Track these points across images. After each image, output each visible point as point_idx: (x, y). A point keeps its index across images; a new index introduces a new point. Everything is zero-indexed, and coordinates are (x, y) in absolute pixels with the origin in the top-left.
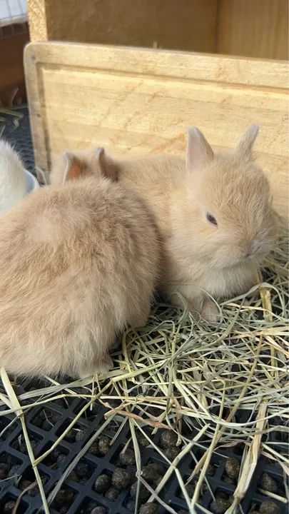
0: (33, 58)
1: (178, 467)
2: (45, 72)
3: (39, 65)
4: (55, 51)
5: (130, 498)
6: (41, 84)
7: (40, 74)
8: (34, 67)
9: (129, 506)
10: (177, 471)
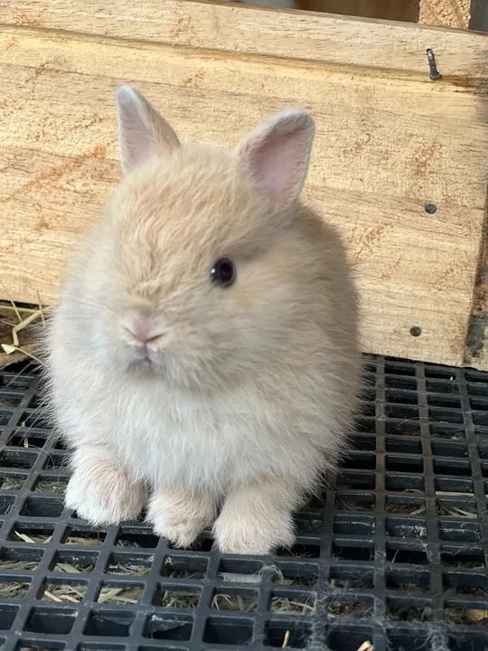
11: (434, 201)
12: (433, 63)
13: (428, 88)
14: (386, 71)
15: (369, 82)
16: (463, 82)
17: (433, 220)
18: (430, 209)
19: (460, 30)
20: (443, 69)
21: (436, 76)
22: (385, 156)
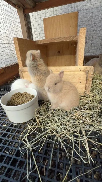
0: (21, 71)
1: (74, 148)
2: (23, 73)
3: (22, 72)
4: (25, 69)
5: (67, 158)
6: (23, 75)
7: (22, 73)
8: (21, 72)
9: (67, 160)
10: (74, 149)
11: (81, 82)
12: (80, 70)
13: (80, 72)
14: (76, 71)
15: (74, 72)
16: (83, 71)
17: (81, 84)
18: (80, 83)
19: (82, 66)
20: (81, 70)
21: (80, 71)
22: (76, 78)
